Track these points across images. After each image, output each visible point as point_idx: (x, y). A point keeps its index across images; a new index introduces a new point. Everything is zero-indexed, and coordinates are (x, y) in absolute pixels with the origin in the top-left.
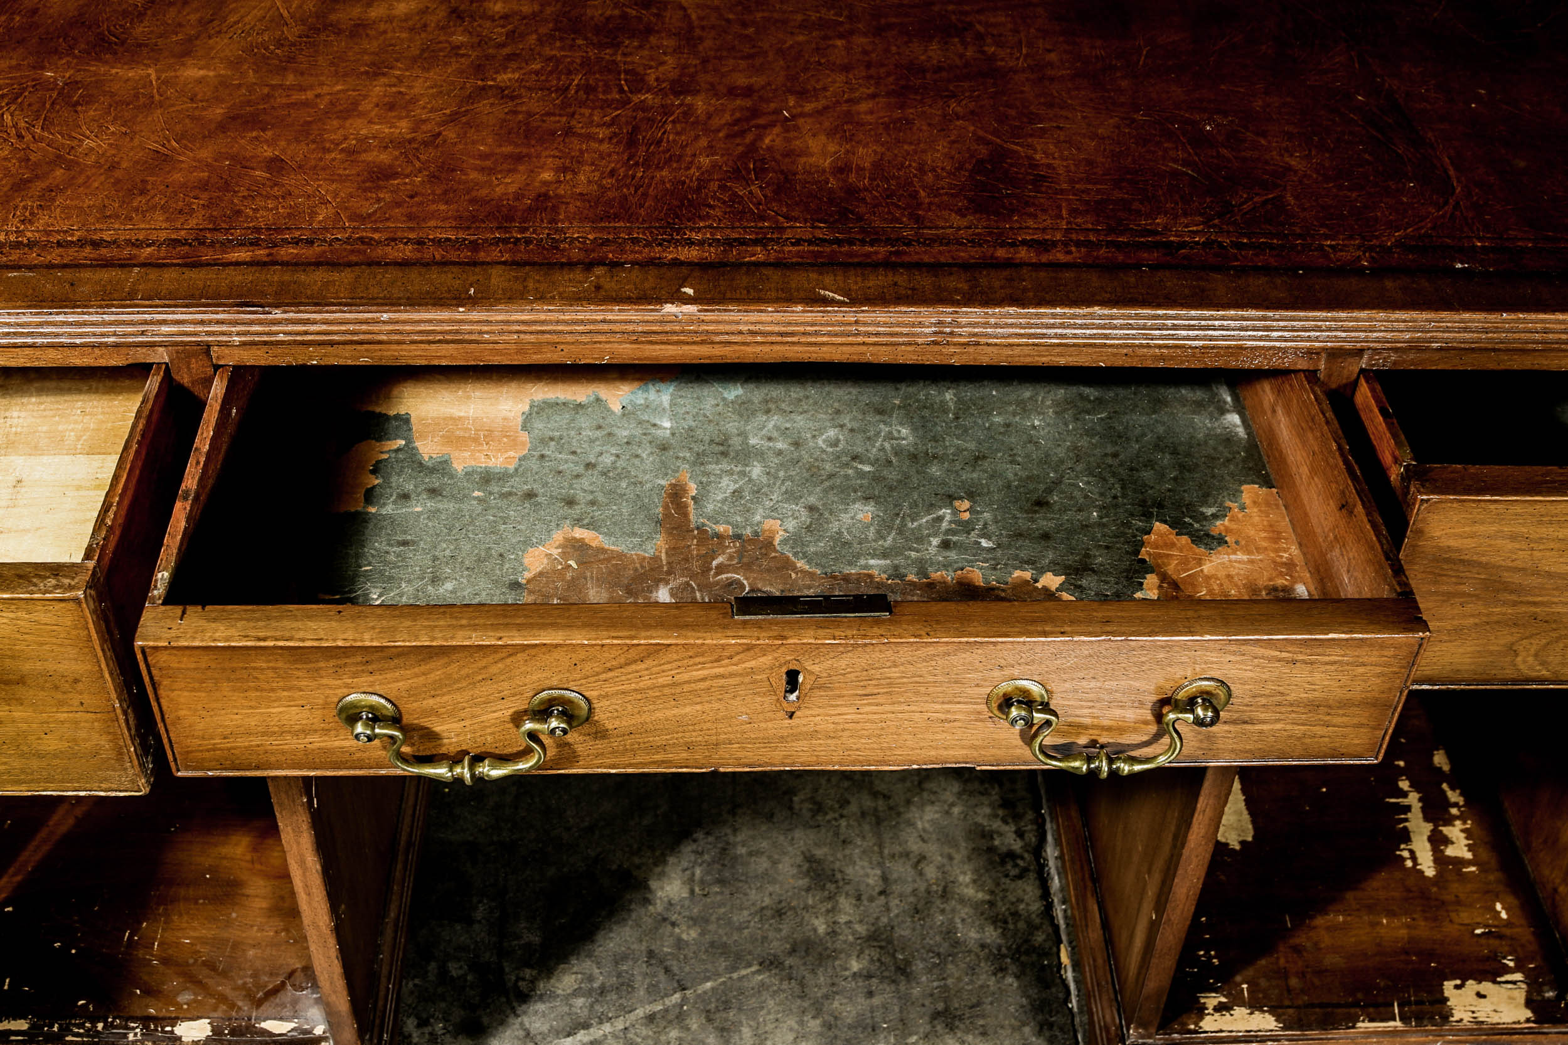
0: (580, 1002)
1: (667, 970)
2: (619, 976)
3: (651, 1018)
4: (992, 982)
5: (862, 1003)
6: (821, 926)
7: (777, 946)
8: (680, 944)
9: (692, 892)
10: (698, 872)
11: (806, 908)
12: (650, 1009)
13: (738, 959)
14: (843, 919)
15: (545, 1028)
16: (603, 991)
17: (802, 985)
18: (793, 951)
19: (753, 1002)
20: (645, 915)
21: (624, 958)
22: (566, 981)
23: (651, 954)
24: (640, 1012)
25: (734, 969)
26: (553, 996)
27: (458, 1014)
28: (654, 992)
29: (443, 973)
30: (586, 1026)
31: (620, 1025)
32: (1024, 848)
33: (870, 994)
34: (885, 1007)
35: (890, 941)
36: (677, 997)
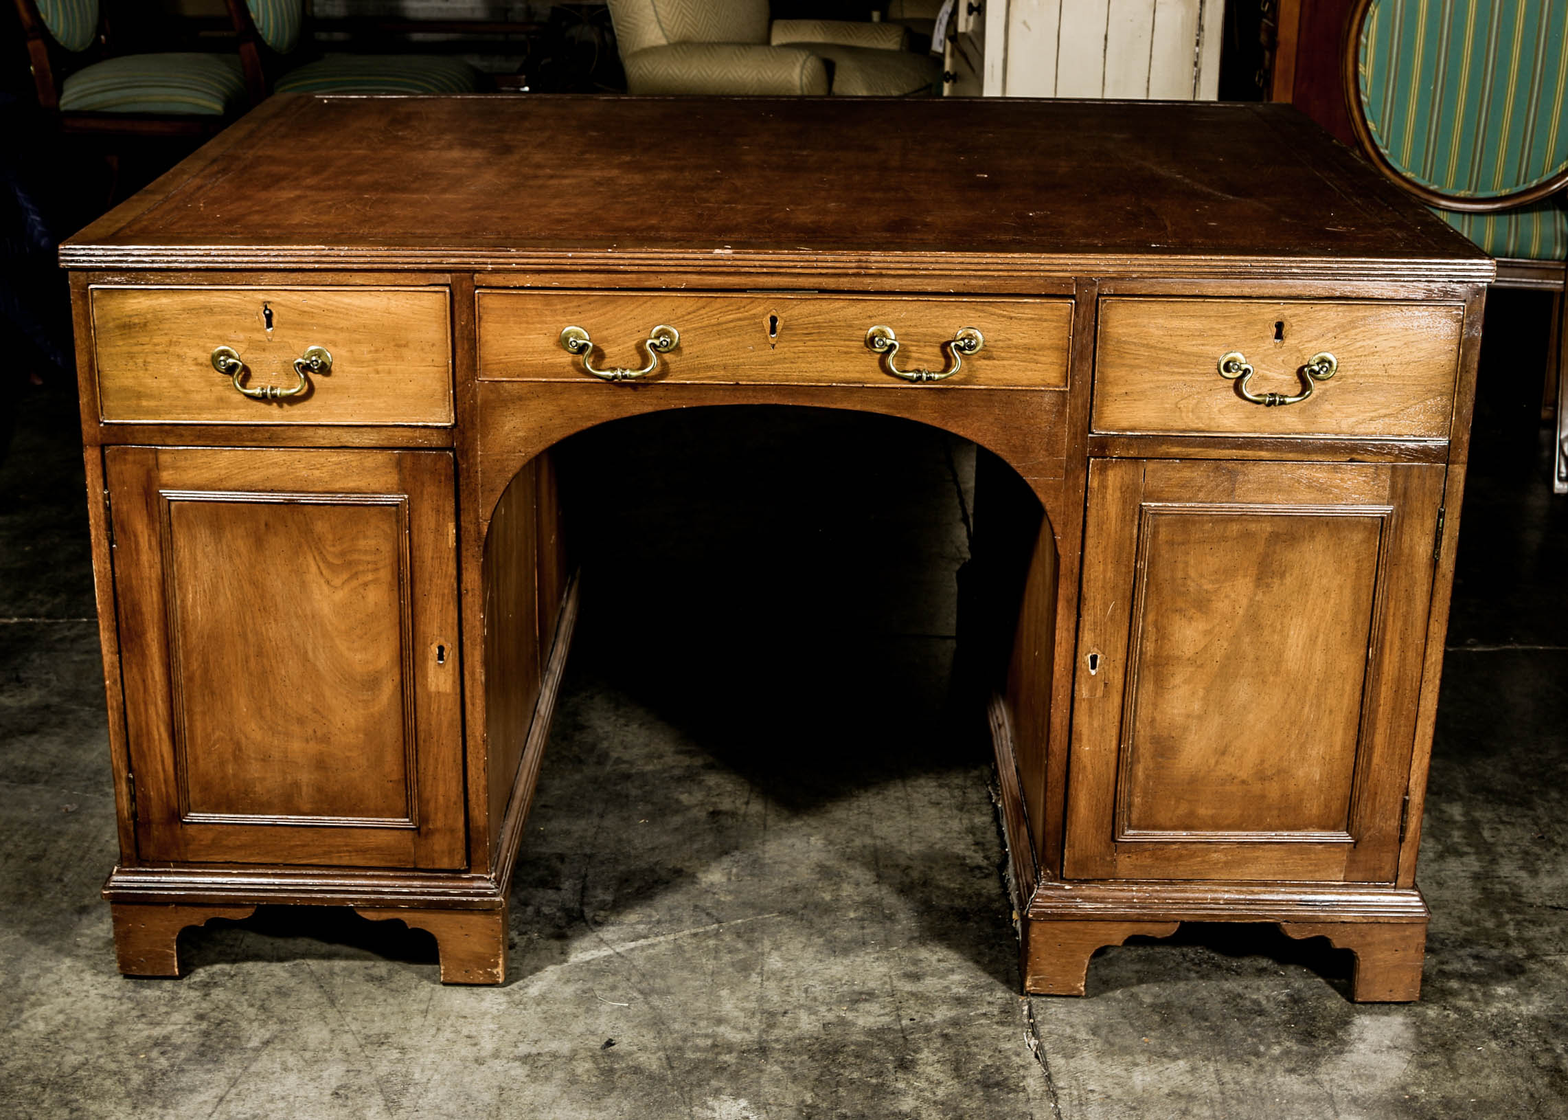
0: (642, 926)
1: (708, 914)
2: (672, 915)
3: (695, 935)
4: (957, 925)
5: (856, 932)
6: (827, 897)
7: (791, 903)
8: (718, 902)
9: (729, 879)
10: (734, 870)
11: (816, 888)
12: (693, 931)
13: (763, 910)
14: (844, 894)
15: (615, 938)
16: (659, 922)
17: (811, 922)
18: (805, 907)
19: (773, 929)
20: (693, 890)
21: (676, 908)
22: (632, 917)
23: (696, 907)
24: (687, 932)
25: (759, 914)
26: (621, 923)
27: (549, 930)
28: (697, 923)
29: (538, 912)
30: (646, 937)
31: (671, 937)
32: (991, 864)
33: (863, 928)
34: (874, 934)
35: (880, 905)
36: (715, 926)
